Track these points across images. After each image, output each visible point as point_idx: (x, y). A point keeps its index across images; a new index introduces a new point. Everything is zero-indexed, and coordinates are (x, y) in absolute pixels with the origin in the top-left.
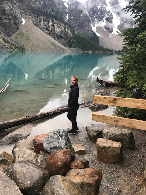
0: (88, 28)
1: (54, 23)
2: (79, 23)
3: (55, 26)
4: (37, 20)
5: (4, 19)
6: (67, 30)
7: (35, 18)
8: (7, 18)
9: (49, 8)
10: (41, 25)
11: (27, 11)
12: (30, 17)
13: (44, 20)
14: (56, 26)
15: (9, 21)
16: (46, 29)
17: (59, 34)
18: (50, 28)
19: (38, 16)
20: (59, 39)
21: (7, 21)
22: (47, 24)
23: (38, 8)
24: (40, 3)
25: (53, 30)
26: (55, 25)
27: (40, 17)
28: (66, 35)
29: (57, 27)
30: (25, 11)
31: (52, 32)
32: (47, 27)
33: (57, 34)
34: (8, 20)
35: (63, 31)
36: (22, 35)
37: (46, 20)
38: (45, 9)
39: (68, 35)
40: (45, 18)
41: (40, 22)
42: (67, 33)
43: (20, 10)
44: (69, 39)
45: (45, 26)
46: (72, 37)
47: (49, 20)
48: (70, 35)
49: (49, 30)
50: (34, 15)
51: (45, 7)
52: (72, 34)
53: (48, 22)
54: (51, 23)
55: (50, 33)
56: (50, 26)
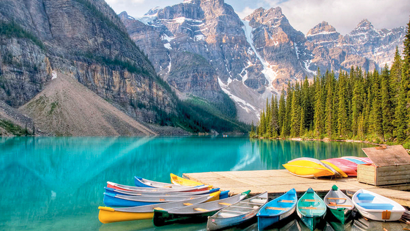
0: (212, 86)
1: (125, 76)
2: (193, 76)
3: (127, 82)
4: (87, 72)
5: (7, 72)
6: (154, 90)
7: (83, 69)
8: (15, 69)
9: (115, 50)
10: (94, 82)
11: (67, 57)
12: (71, 67)
13: (102, 72)
14: (130, 82)
15: (19, 77)
16: (107, 89)
17: (135, 99)
18: (114, 87)
19: (90, 64)
20: (135, 108)
21: (15, 76)
22: (109, 79)
23: (91, 51)
24: (96, 40)
25: (122, 91)
26: (126, 80)
27: (94, 66)
28: (151, 100)
29: (131, 85)
30: (62, 57)
31: (119, 95)
32: (108, 85)
33: (131, 100)
34: (17, 75)
35: (144, 92)
36: (44, 102)
37: (107, 72)
38: (107, 51)
39: (159, 100)
40: (104, 67)
41: (93, 76)
42: (157, 95)
43: (48, 55)
44: (161, 108)
45: (104, 83)
46: (169, 105)
47: (113, 71)
48: (164, 101)
49: (112, 90)
50: (81, 63)
51: (107, 48)
52: (169, 99)
53: (112, 75)
54: (117, 78)
55: (114, 97)
56: (115, 84)
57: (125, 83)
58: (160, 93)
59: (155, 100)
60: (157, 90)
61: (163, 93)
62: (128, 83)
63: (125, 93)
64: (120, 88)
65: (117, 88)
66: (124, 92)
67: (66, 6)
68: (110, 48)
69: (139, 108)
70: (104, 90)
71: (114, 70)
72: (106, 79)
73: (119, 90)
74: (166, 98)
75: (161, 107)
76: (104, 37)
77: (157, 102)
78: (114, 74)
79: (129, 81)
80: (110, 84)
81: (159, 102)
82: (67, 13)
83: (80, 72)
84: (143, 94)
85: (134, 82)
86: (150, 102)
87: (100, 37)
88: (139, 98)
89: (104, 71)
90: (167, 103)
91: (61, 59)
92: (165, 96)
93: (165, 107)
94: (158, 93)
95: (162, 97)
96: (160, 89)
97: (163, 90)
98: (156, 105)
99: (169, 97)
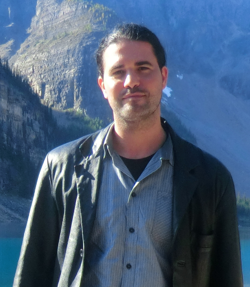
42: (8, 117)
48: (25, 132)
52: (37, 126)
58: (17, 111)
59: (5, 127)
60: (10, 102)
61: (25, 110)
74: (31, 125)
75: (19, 146)
77: (10, 133)
81: (15, 134)
90: (33, 137)
92: (28, 119)
93: (30, 147)
94: (11, 112)
95: (22, 122)
96: (17, 100)
97: (24, 103)
98: (7, 141)
99: (37, 122)
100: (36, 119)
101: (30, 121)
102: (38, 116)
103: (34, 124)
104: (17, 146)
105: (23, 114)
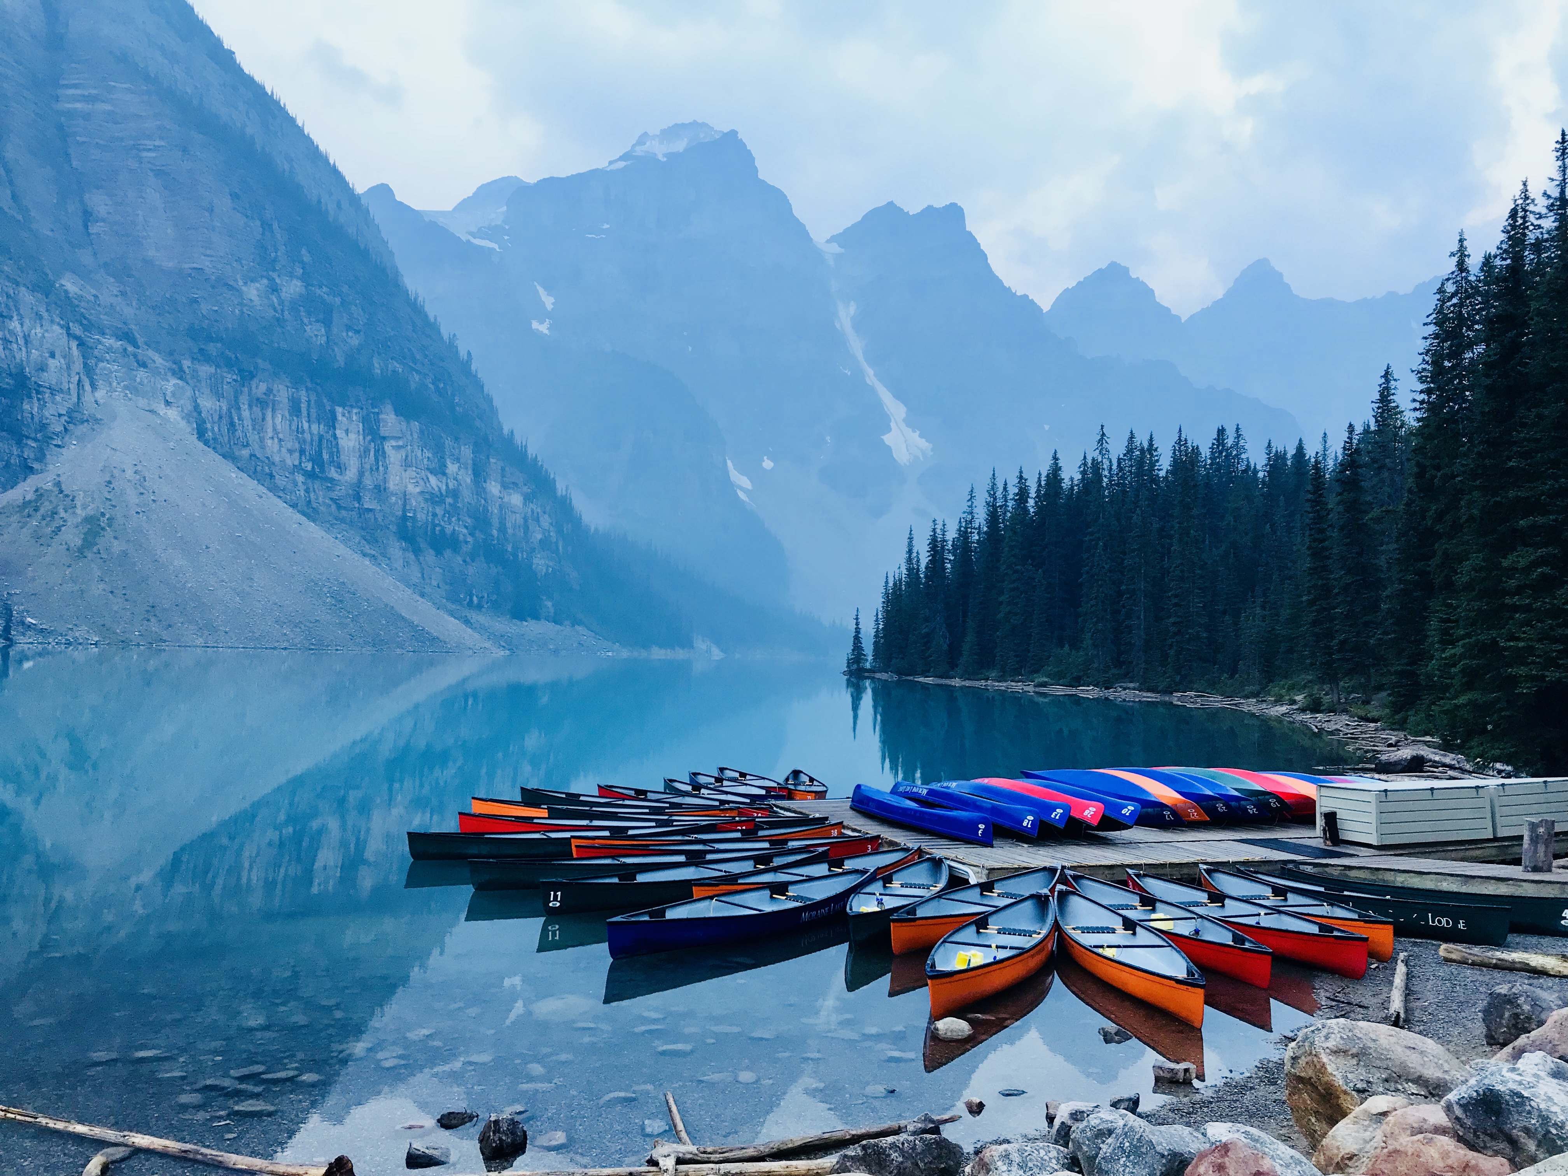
1: (383, 432)
2: (636, 444)
3: (390, 452)
4: (235, 406)
6: (494, 488)
7: (219, 396)
9: (348, 328)
10: (263, 447)
11: (155, 345)
12: (171, 384)
13: (295, 409)
14: (403, 453)
16: (310, 475)
18: (341, 467)
19: (247, 376)
20: (417, 551)
22: (321, 438)
23: (253, 326)
24: (274, 289)
25: (368, 481)
26: (388, 446)
27: (263, 387)
28: (481, 521)
29: (407, 464)
30: (133, 343)
31: (358, 498)
32: (317, 460)
33: (404, 518)
35: (455, 494)
36: (54, 513)
37: (313, 411)
38: (315, 332)
39: (509, 525)
40: (303, 393)
41: (259, 425)
42: (501, 507)
43: (77, 330)
44: (515, 555)
45: (302, 452)
46: (545, 543)
47: (339, 410)
48: (526, 528)
49: (332, 480)
50: (213, 370)
51: (318, 321)
52: (545, 521)
53: (331, 422)
54: (352, 436)
55: (339, 507)
56: (343, 458)
57: (380, 453)
58: (516, 499)
59: (495, 522)
60: (505, 486)
61: (527, 499)
62: (394, 457)
63: (380, 490)
64: (361, 474)
65: (351, 474)
66: (377, 487)
67: (156, 148)
68: (327, 323)
69: (432, 552)
70: (300, 478)
71: (343, 406)
72: (307, 436)
73: (360, 481)
74: (538, 520)
75: (517, 548)
76: (305, 278)
77: (502, 529)
78: (340, 417)
79: (399, 448)
80: (326, 456)
81: (510, 531)
82: (159, 173)
83: (207, 404)
84: (449, 500)
85: (419, 453)
86: (475, 528)
87: (291, 275)
88: (435, 515)
89: (304, 406)
90: (539, 536)
91: (130, 349)
92: (532, 511)
93: (533, 550)
94: (506, 500)
95: (523, 515)
96: (515, 484)
97: (526, 489)
98: (498, 540)
99: (546, 516)
100: (545, 513)
101: (535, 514)
102: (548, 508)
103: (541, 519)
104: (513, 547)
105: (525, 504)
